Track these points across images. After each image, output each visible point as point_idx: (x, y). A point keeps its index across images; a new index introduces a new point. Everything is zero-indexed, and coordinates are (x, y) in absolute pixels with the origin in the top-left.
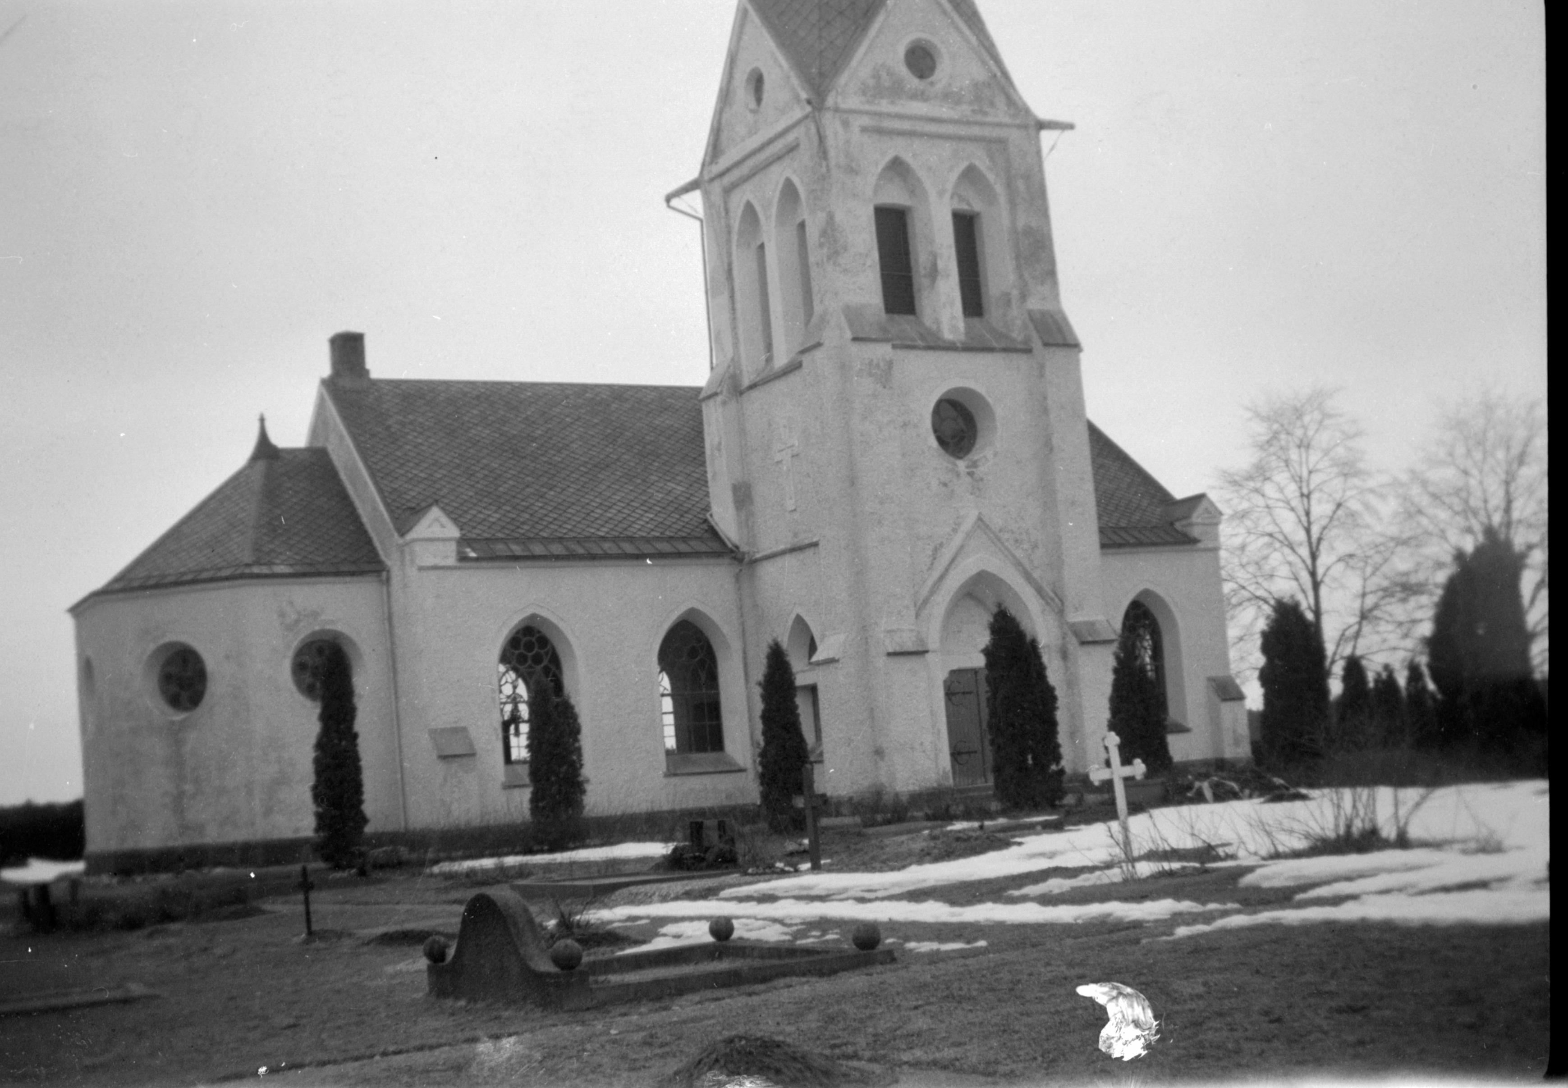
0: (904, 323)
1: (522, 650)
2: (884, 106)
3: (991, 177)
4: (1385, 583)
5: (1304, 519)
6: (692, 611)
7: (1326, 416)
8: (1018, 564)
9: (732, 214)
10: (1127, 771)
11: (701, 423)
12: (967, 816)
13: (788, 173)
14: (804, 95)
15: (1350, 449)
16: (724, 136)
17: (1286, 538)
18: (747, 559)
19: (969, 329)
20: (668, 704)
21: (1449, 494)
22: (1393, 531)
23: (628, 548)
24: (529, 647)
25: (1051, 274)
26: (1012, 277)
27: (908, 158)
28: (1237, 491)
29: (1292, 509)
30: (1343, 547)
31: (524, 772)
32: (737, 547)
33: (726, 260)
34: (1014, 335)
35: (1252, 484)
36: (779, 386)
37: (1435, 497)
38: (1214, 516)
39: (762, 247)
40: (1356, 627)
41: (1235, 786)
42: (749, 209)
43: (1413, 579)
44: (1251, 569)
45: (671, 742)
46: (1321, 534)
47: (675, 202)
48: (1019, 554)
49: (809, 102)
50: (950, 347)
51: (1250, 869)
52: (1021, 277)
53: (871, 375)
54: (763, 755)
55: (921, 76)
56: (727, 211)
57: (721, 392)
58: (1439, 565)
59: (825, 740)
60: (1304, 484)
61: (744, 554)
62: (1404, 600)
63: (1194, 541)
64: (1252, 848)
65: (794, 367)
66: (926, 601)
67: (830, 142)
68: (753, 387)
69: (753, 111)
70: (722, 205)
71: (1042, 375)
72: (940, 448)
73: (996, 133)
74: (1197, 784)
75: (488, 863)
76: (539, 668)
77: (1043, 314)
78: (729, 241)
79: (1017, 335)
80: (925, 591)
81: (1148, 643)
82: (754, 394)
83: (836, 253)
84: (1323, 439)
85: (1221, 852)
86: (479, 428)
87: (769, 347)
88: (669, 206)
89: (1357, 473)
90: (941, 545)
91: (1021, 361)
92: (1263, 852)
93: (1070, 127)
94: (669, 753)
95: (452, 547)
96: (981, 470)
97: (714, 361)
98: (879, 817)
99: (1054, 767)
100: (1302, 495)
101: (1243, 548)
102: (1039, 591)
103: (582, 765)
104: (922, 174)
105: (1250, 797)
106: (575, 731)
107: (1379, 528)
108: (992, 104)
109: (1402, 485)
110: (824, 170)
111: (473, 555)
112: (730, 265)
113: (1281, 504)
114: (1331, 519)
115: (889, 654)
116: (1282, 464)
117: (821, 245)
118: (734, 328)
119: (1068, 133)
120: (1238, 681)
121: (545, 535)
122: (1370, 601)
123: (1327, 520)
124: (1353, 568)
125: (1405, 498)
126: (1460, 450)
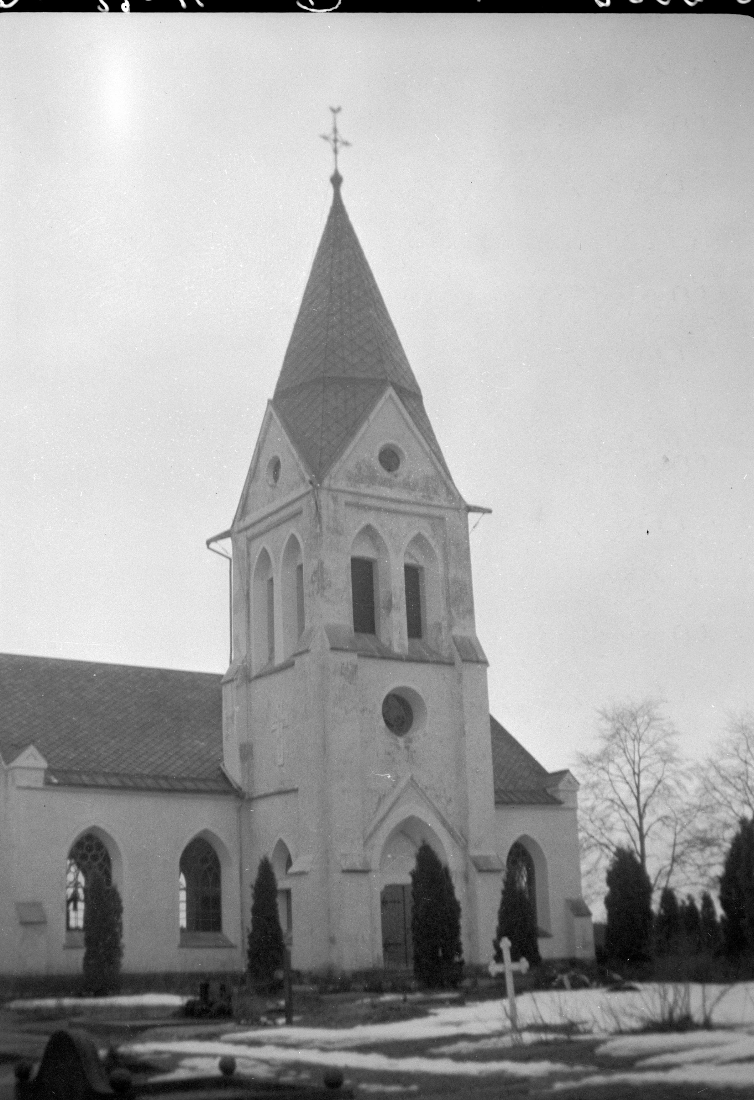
0: (366, 639)
1: (85, 851)
2: (363, 488)
3: (432, 542)
4: (689, 837)
5: (635, 791)
6: (206, 832)
7: (652, 719)
8: (437, 813)
9: (252, 556)
10: (516, 966)
11: (221, 699)
12: (394, 990)
13: (293, 531)
14: (308, 478)
15: (667, 743)
16: (250, 502)
17: (622, 803)
18: (247, 797)
19: (411, 645)
20: (183, 896)
21: (734, 777)
22: (696, 801)
23: (164, 784)
24: (90, 849)
25: (470, 612)
26: (443, 613)
27: (375, 525)
28: (590, 769)
29: (628, 783)
30: (662, 810)
31: (80, 938)
32: (240, 789)
33: (245, 588)
34: (443, 653)
35: (600, 764)
36: (279, 677)
37: (725, 778)
38: (574, 784)
39: (271, 580)
40: (668, 868)
41: (586, 979)
42: (264, 554)
43: (709, 836)
44: (598, 823)
45: (183, 922)
46: (647, 800)
47: (213, 545)
48: (438, 805)
49: (311, 483)
50: (398, 658)
51: (603, 1042)
52: (449, 612)
53: (342, 674)
54: (251, 937)
55: (389, 470)
56: (249, 554)
57: (236, 679)
58: (727, 826)
59: (294, 929)
60: (636, 766)
61: (244, 794)
62: (702, 850)
63: (559, 803)
64: (603, 1026)
65: (288, 666)
66: (371, 835)
67: (323, 512)
68: (259, 677)
69: (272, 486)
70: (246, 549)
71: (460, 681)
72: (386, 727)
73: (437, 512)
74: (560, 977)
75: (50, 1003)
76: (95, 864)
77: (463, 639)
78: (249, 574)
79: (445, 653)
80: (371, 828)
81: (524, 872)
82: (259, 682)
83: (324, 588)
84: (650, 734)
85: (581, 1027)
86: (66, 693)
87: (272, 650)
88: (208, 547)
89: (672, 760)
90: (384, 796)
91: (446, 670)
92: (611, 1029)
93: (489, 511)
94: (182, 930)
95: (41, 775)
96: (414, 745)
97: (233, 657)
98: (331, 987)
99: (457, 959)
100: (634, 773)
101: (593, 809)
102: (450, 831)
103: (121, 936)
104: (385, 537)
105: (597, 987)
106: (118, 911)
107: (685, 799)
108: (436, 492)
109: (703, 769)
110: (318, 531)
111: (55, 781)
112: (248, 591)
113: (619, 779)
114: (654, 791)
115: (344, 871)
116: (621, 751)
117: (313, 582)
118: (248, 635)
119: (487, 516)
120: (586, 902)
121: (107, 771)
122: (679, 849)
123: (651, 792)
124: (668, 826)
125: (706, 779)
126: (743, 747)
